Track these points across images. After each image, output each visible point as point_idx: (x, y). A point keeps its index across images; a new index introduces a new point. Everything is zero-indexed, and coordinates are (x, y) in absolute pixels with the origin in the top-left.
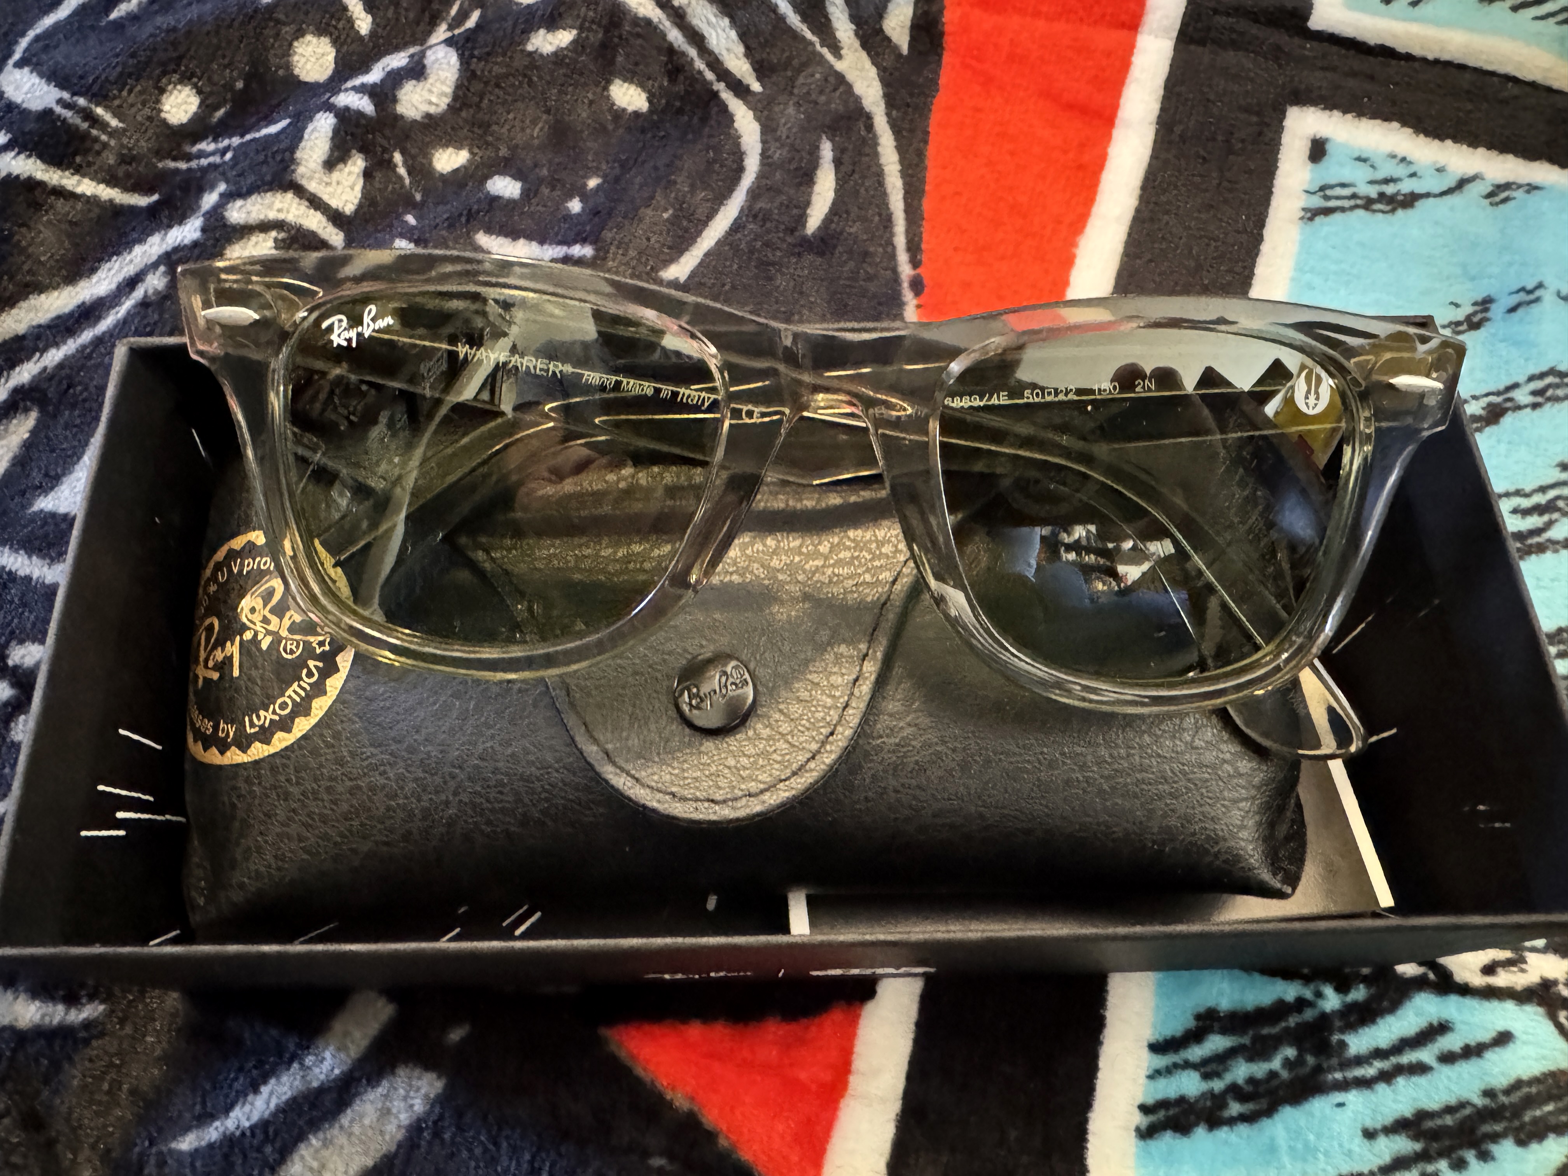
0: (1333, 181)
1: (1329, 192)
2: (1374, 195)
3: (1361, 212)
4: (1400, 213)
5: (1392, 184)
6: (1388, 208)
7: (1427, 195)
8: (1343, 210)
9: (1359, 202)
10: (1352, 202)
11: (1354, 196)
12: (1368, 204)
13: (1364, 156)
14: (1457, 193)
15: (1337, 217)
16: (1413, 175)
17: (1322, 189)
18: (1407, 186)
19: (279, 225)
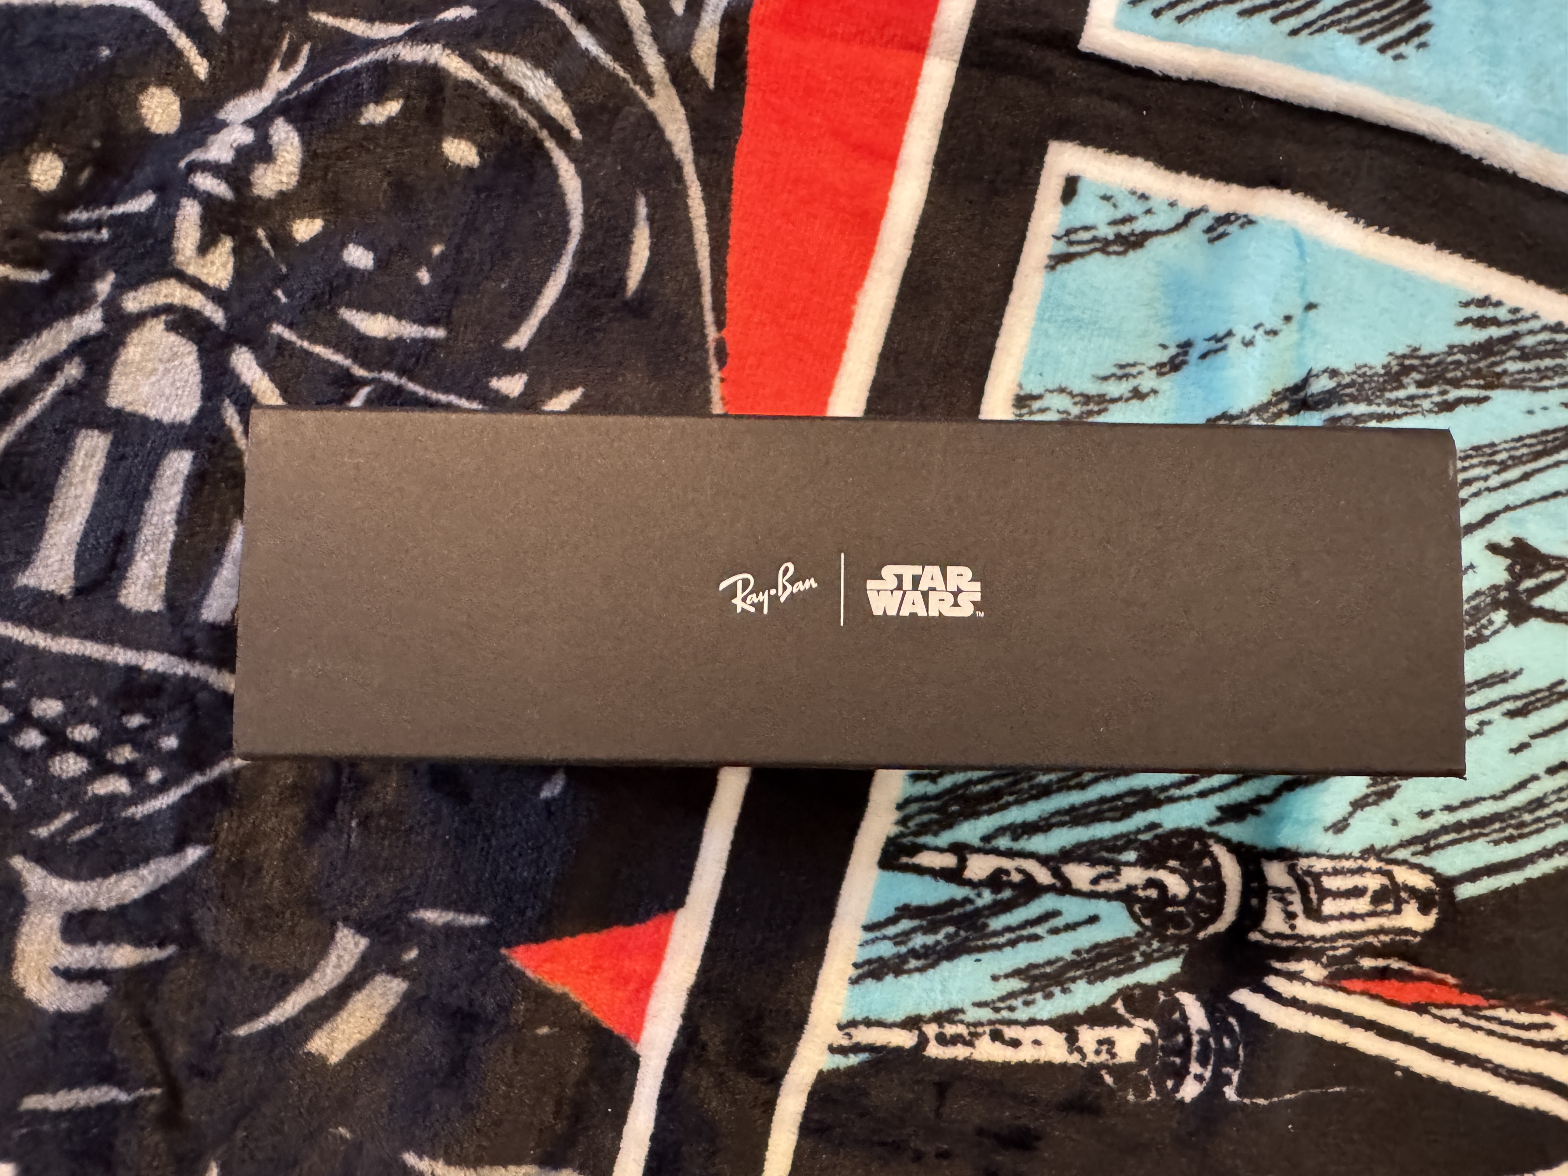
0: (1078, 224)
1: (1074, 237)
2: (1111, 237)
3: (1098, 256)
4: (1131, 254)
5: (1128, 224)
6: (1121, 249)
7: (1158, 233)
8: (1082, 255)
9: (1098, 245)
10: (1092, 246)
11: (1094, 239)
12: (1104, 246)
13: (1109, 194)
14: (1184, 228)
15: (1076, 263)
16: (1149, 211)
17: (1068, 232)
18: (1142, 224)
19: (168, 309)
